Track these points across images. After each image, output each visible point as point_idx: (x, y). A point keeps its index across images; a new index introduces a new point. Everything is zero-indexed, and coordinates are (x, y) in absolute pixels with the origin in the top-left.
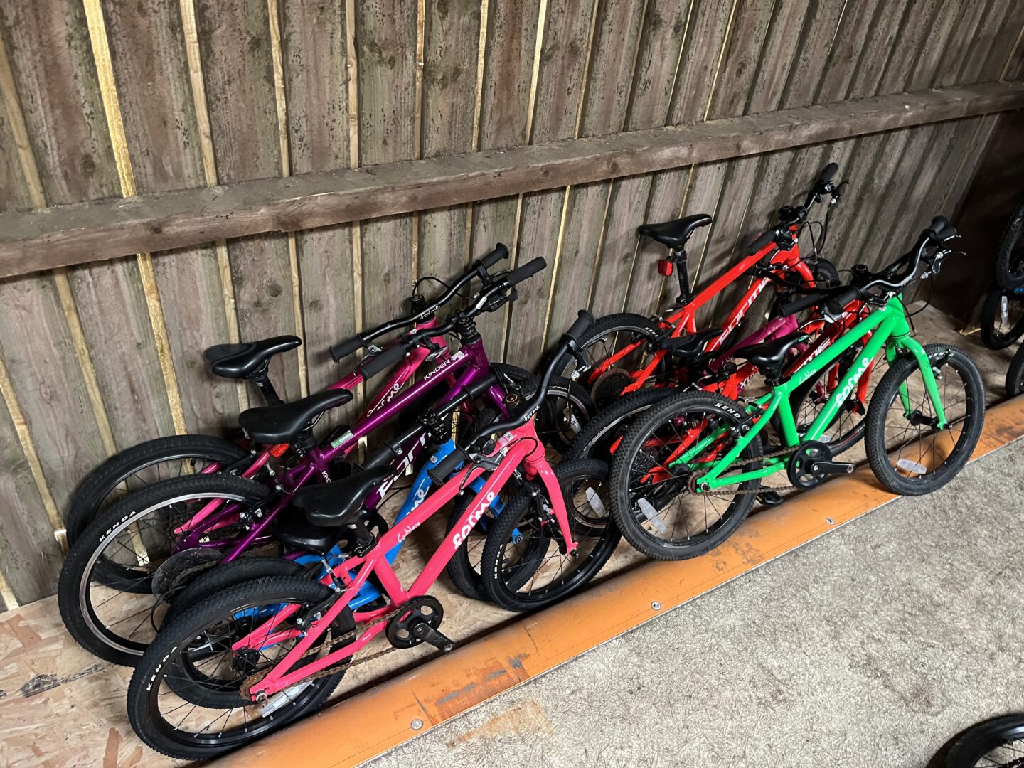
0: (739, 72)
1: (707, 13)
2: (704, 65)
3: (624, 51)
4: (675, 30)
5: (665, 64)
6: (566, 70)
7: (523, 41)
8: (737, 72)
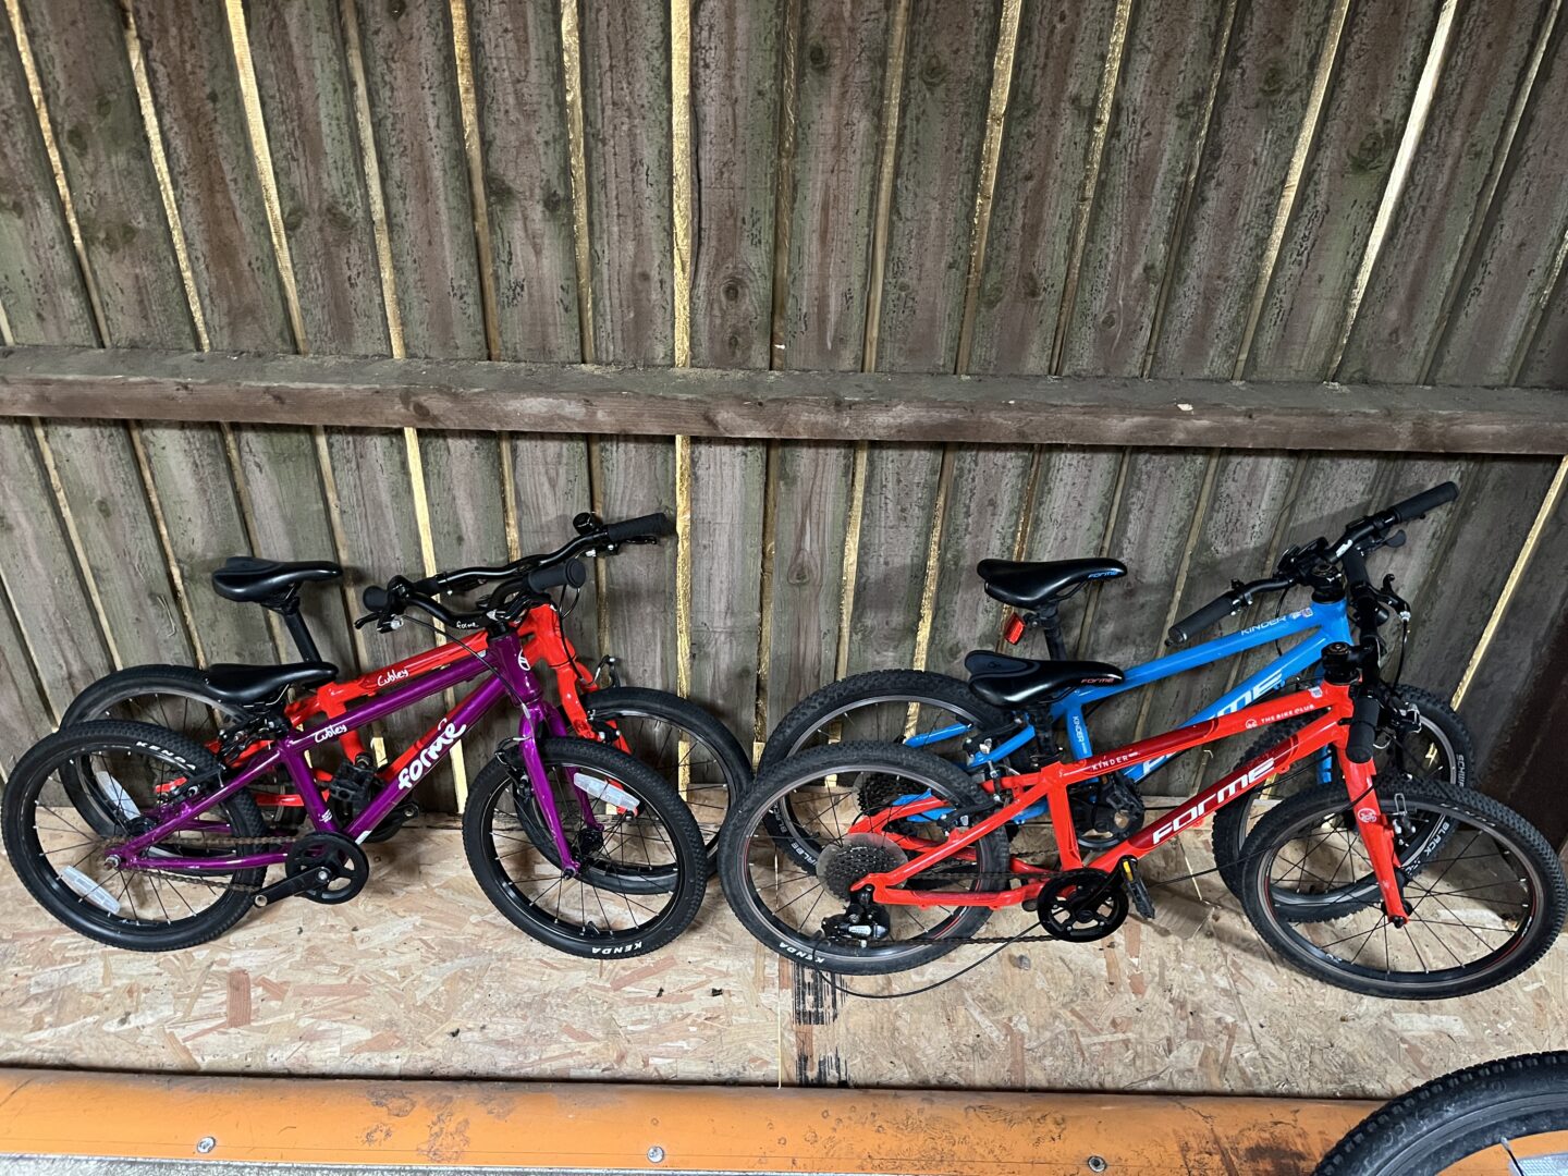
0: (733, 291)
1: (612, 186)
2: (638, 270)
3: (445, 230)
4: (546, 205)
5: (545, 262)
6: (332, 249)
7: (235, 197)
8: (727, 292)
